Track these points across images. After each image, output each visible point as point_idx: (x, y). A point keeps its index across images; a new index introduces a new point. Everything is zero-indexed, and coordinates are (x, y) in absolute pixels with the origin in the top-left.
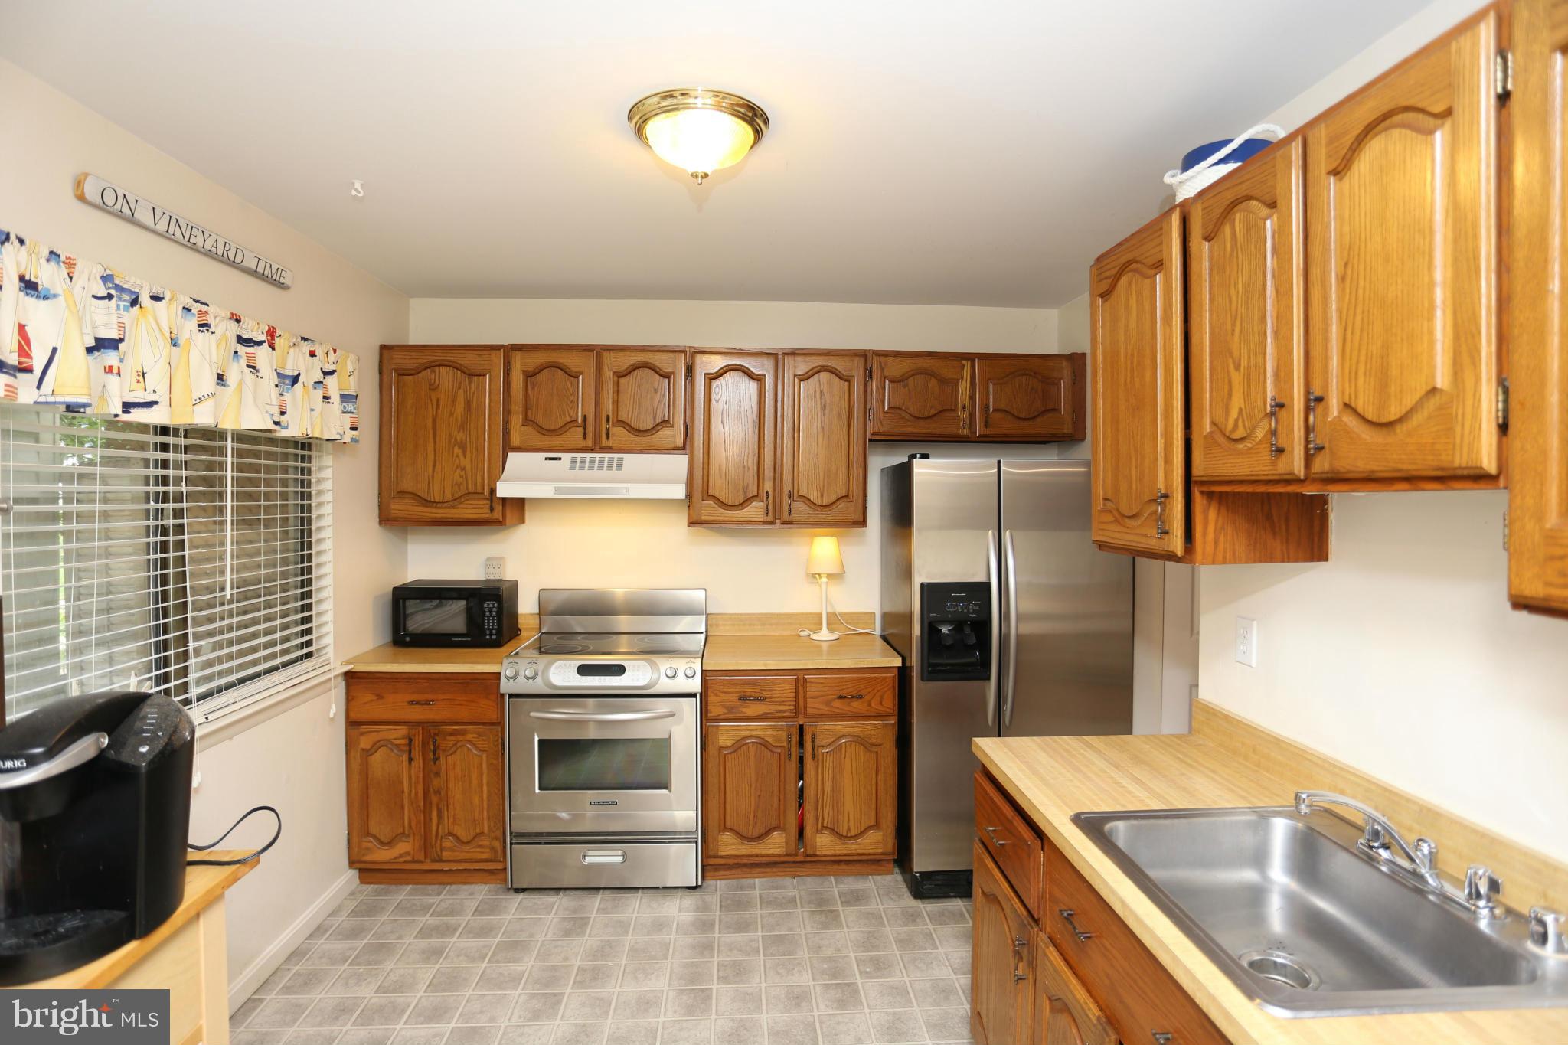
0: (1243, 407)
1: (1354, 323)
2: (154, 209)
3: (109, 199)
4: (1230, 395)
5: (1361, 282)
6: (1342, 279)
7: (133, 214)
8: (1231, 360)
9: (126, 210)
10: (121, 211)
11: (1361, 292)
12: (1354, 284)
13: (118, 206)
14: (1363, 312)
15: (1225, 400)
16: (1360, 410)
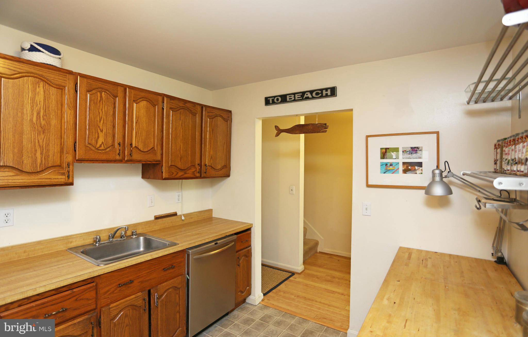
0: (104, 141)
1: (139, 132)
4: (98, 137)
5: (141, 125)
6: (136, 123)
8: (99, 129)
11: (140, 127)
12: (139, 125)
14: (141, 131)
15: (96, 139)
16: (140, 148)
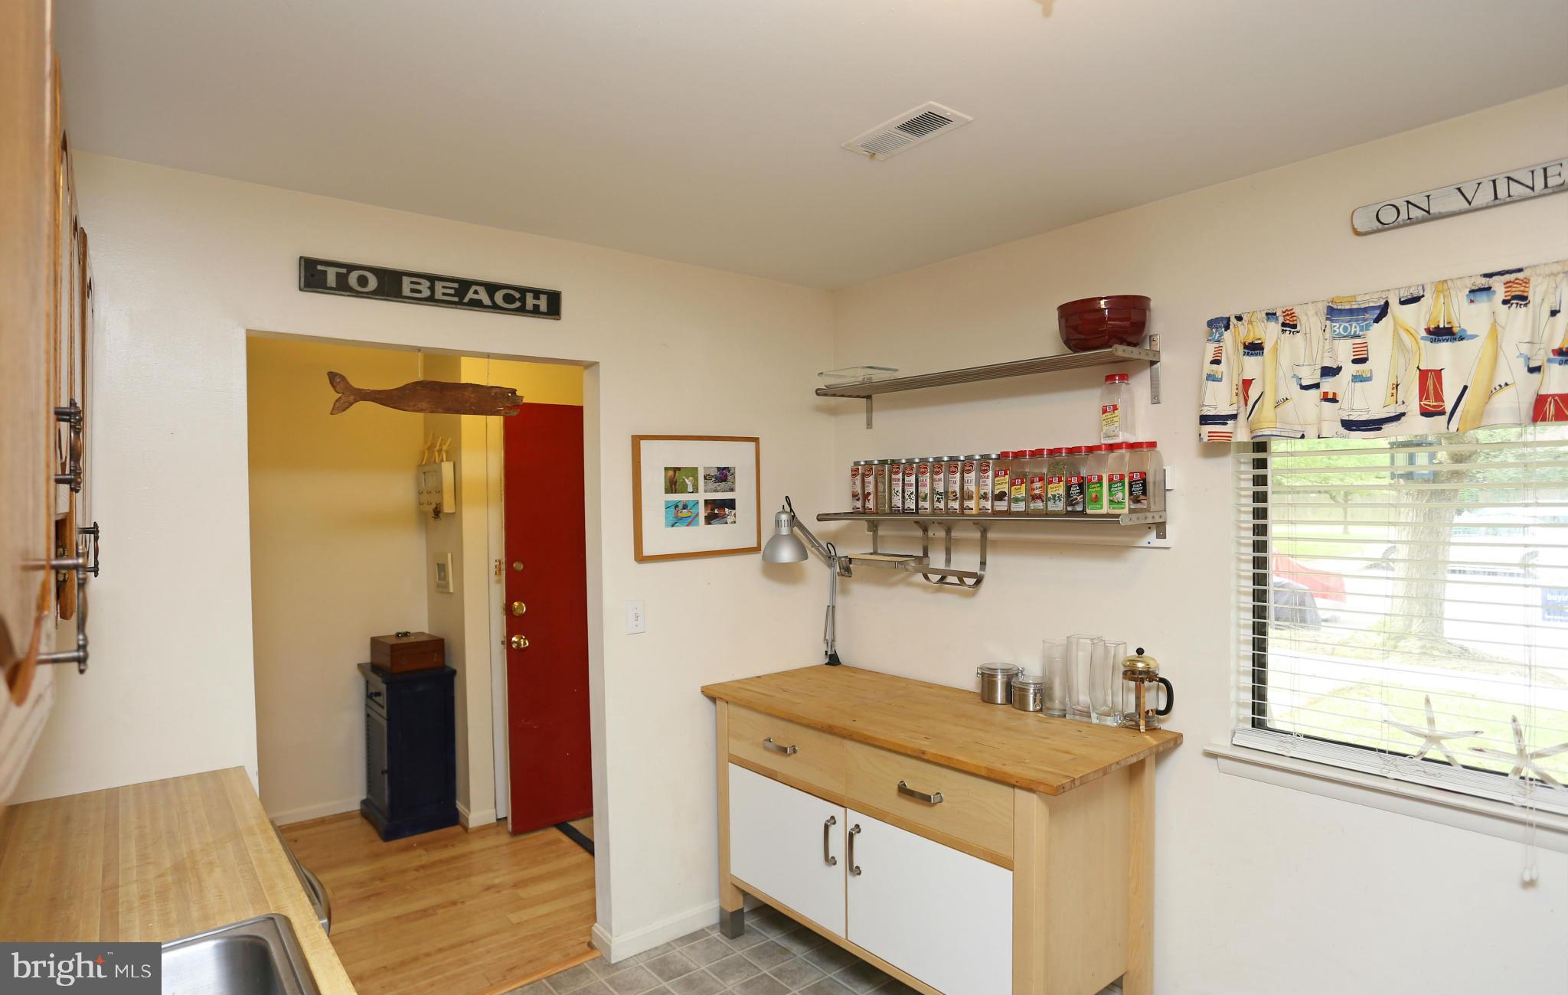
2: (1459, 189)
3: (1389, 216)
7: (1428, 212)
9: (1415, 213)
10: (1409, 218)
13: (1404, 216)
